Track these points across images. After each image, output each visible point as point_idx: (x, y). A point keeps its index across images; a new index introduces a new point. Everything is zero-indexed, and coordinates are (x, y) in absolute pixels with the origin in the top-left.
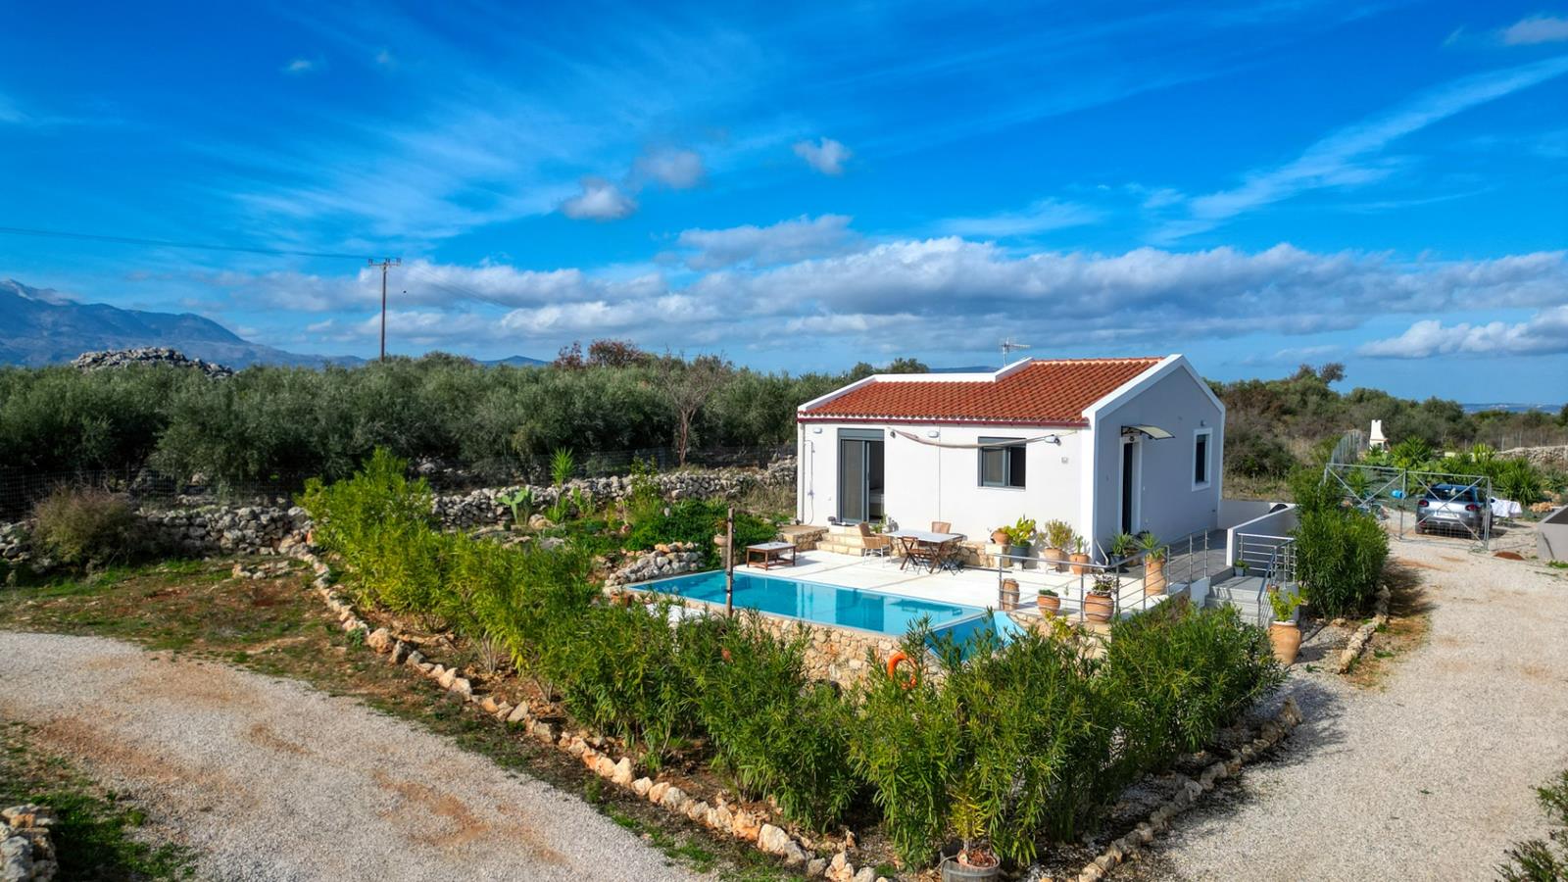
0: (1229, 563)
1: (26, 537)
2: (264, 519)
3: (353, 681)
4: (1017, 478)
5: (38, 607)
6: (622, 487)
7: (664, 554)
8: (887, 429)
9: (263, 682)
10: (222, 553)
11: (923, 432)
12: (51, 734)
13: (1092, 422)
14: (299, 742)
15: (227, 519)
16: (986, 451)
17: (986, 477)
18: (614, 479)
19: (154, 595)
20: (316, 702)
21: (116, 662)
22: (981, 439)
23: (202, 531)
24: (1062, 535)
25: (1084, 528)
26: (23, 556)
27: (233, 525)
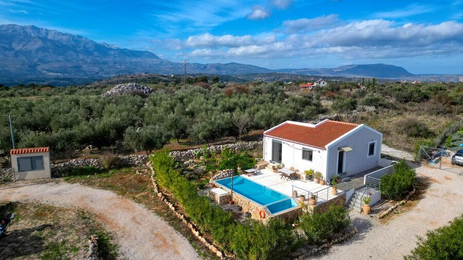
0: (364, 184)
1: (99, 163)
2: (143, 158)
3: (153, 206)
4: (310, 158)
5: (100, 181)
6: (223, 148)
7: (225, 172)
8: (283, 142)
9: (137, 205)
10: (136, 166)
11: (291, 144)
12: (100, 217)
13: (327, 149)
14: (140, 222)
15: (136, 158)
16: (304, 151)
17: (304, 157)
18: (221, 146)
19: (121, 179)
20: (145, 211)
21: (112, 199)
22: (303, 148)
23: (131, 161)
24: (319, 175)
25: (324, 174)
26: (98, 167)
27: (137, 160)
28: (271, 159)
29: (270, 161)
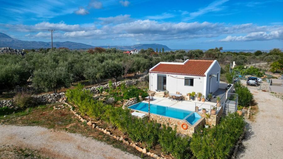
0: (227, 98)
1: (12, 103)
2: (56, 96)
3: (88, 133)
4: (192, 84)
5: (21, 119)
6: (117, 84)
7: (131, 100)
8: (167, 75)
9: (73, 135)
10: (50, 103)
11: (174, 76)
12: (43, 152)
13: (206, 76)
14: (87, 149)
15: (49, 96)
16: (186, 80)
17: (186, 84)
18: (115, 83)
19: (42, 115)
20: (84, 139)
21: (44, 133)
22: (185, 77)
23: (45, 99)
24: (200, 95)
25: (204, 94)
26: (12, 107)
27: (51, 97)
28: (156, 89)
29: (156, 90)
